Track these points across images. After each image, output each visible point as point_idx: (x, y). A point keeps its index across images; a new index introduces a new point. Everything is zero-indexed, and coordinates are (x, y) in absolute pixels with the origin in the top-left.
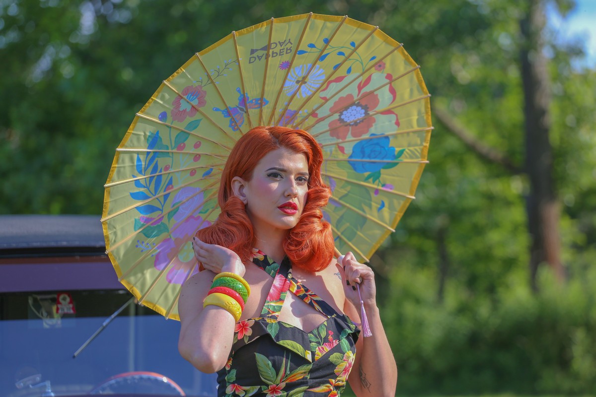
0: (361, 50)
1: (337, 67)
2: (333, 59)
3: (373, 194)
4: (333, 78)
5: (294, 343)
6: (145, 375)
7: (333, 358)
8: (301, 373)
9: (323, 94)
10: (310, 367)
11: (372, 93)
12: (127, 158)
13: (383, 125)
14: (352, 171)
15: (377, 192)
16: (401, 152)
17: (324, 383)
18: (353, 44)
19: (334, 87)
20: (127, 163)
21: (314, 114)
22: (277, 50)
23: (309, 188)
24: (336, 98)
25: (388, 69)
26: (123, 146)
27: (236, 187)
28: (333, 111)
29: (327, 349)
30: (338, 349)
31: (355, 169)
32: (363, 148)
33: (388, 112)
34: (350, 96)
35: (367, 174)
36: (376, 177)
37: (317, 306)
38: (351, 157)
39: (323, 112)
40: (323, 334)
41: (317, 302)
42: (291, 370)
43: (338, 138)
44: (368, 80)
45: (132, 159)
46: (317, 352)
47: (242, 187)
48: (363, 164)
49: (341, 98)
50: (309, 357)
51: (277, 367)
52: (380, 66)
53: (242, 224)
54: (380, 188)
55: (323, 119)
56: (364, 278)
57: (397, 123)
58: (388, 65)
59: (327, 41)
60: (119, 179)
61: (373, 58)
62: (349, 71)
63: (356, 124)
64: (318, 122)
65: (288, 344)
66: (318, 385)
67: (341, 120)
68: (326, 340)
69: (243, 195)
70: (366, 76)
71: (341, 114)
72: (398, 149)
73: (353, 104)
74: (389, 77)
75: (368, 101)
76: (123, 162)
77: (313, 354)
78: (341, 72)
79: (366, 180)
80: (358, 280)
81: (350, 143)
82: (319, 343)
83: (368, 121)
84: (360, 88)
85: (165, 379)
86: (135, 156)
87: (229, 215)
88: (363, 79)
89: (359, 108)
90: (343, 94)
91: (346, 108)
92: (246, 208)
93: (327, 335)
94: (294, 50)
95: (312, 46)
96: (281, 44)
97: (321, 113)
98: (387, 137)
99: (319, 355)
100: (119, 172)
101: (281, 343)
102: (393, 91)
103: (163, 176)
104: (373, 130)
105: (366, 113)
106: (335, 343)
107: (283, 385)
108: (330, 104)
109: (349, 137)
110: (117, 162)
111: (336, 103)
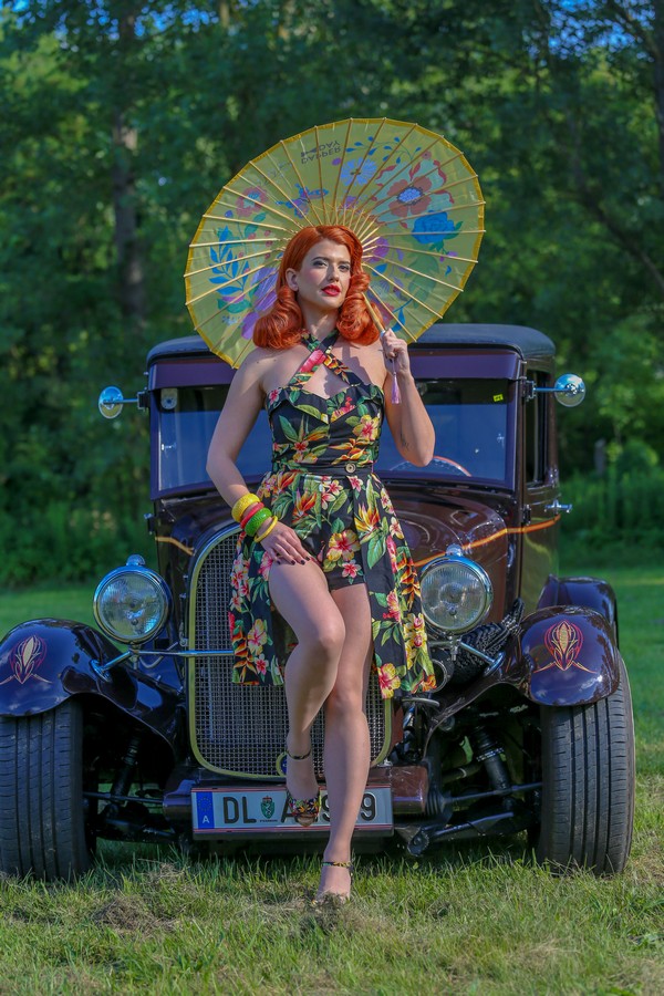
0: (406, 143)
1: (386, 159)
2: (380, 153)
3: (439, 262)
4: (384, 168)
5: (311, 407)
6: (445, 461)
7: (350, 420)
8: (320, 433)
9: (379, 181)
10: (328, 428)
11: (423, 177)
12: (201, 252)
13: (439, 204)
14: (417, 242)
15: (442, 259)
16: (460, 224)
17: (345, 442)
18: (397, 139)
19: (387, 176)
20: (202, 256)
21: (373, 198)
22: (327, 150)
23: (352, 274)
24: (391, 184)
25: (434, 157)
26: (195, 242)
27: (289, 277)
28: (391, 194)
29: (343, 413)
30: (355, 413)
31: (419, 241)
32: (423, 223)
33: (442, 192)
34: (404, 182)
35: (431, 244)
36: (440, 246)
37: (345, 377)
38: (414, 231)
39: (382, 195)
40: (341, 400)
41: (347, 374)
42: (310, 430)
43: (400, 216)
44: (418, 167)
45: (206, 252)
46: (334, 414)
47: (294, 276)
48: (426, 236)
49: (396, 184)
50: (325, 419)
51: (296, 428)
52: (426, 154)
53: (292, 311)
54: (444, 255)
55: (383, 202)
56: (398, 352)
57: (452, 201)
58: (433, 153)
59: (372, 139)
60: (197, 268)
61: (419, 149)
62: (398, 161)
63: (414, 203)
64: (378, 205)
65: (305, 408)
66: (339, 443)
67: (400, 201)
68: (343, 405)
69: (295, 283)
70: (415, 163)
71: (399, 196)
72: (455, 223)
73: (408, 187)
74: (436, 163)
75: (421, 185)
76: (198, 254)
77: (330, 417)
78: (392, 162)
79: (431, 249)
80: (393, 354)
81: (411, 219)
82: (336, 408)
83: (424, 201)
84: (411, 174)
85: (460, 468)
86: (209, 249)
87: (281, 304)
88: (413, 166)
89: (414, 191)
90: (398, 180)
91: (403, 191)
92: (296, 294)
93: (345, 400)
94: (342, 150)
95: (358, 144)
96: (329, 146)
97: (380, 197)
98: (444, 213)
99: (335, 417)
100: (195, 263)
101: (299, 407)
102: (442, 175)
103: (239, 264)
104: (430, 207)
105: (421, 194)
106: (352, 408)
107: (306, 443)
108: (387, 189)
109: (410, 216)
110: (192, 256)
111: (392, 188)
